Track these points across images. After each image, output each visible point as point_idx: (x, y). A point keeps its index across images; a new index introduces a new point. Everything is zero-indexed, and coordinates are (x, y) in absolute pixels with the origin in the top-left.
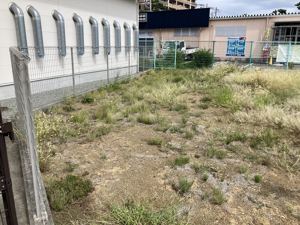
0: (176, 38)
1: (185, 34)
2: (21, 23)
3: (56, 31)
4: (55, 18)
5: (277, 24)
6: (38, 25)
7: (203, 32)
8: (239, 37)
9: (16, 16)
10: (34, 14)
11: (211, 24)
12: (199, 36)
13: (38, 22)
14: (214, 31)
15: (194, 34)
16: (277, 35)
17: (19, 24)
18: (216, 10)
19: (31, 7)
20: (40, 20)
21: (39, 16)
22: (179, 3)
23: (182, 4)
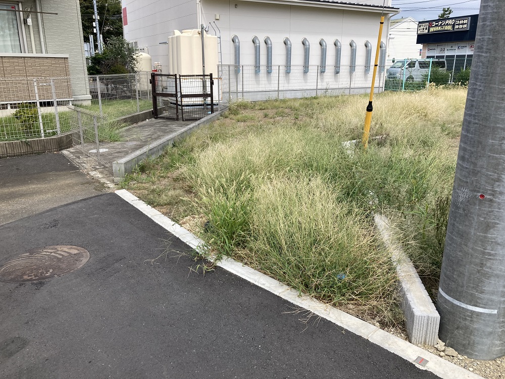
2: (258, 50)
4: (285, 44)
6: (270, 50)
9: (255, 45)
10: (268, 43)
13: (270, 48)
17: (256, 50)
19: (268, 37)
21: (271, 44)
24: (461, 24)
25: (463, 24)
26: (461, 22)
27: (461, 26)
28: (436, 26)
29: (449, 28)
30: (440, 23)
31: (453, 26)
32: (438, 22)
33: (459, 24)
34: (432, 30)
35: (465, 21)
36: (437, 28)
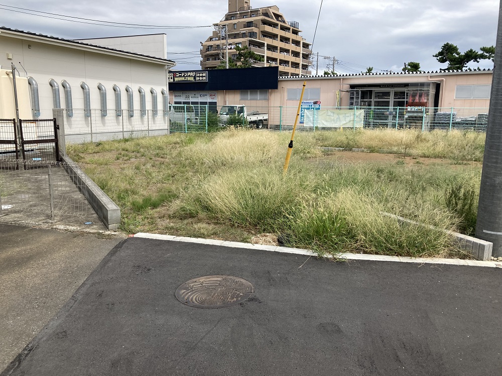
0: (243, 101)
1: (254, 97)
2: (57, 93)
3: (83, 97)
4: (83, 87)
5: (352, 86)
6: (69, 94)
7: (273, 95)
8: (313, 101)
9: (54, 88)
10: (67, 86)
11: (280, 85)
12: (268, 100)
13: (69, 92)
14: (286, 94)
15: (263, 96)
16: (352, 98)
17: (55, 93)
18: (334, 60)
19: (65, 81)
20: (71, 91)
21: (70, 88)
22: (283, 50)
23: (287, 51)
24: (201, 77)
25: (202, 77)
26: (201, 75)
27: (201, 78)
28: (181, 76)
29: (192, 79)
30: (183, 74)
31: (195, 78)
32: (181, 73)
33: (199, 77)
34: (176, 79)
35: (204, 75)
36: (181, 78)
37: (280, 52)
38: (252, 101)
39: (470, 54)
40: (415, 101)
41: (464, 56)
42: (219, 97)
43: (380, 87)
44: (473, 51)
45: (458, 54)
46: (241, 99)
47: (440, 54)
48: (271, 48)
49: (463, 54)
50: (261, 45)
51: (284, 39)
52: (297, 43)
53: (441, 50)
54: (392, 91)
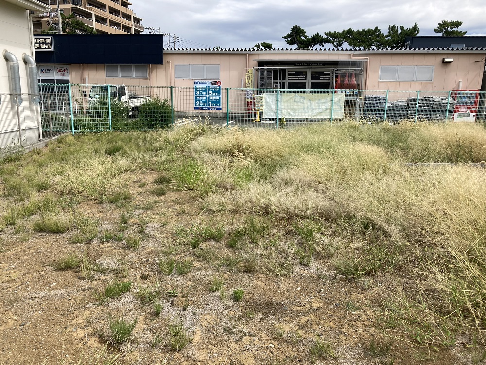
0: (111, 80)
1: (126, 74)
5: (261, 64)
7: (155, 72)
8: (211, 81)
11: (166, 59)
12: (149, 78)
14: (173, 71)
15: (140, 74)
16: (262, 79)
18: (175, 37)
22: (113, 24)
23: (118, 25)
24: (43, 43)
25: (45, 44)
27: (43, 46)
33: (40, 44)
35: (48, 41)
37: (110, 25)
38: (125, 80)
39: (317, 37)
40: (345, 82)
41: (311, 39)
42: (74, 73)
43: (295, 65)
44: (319, 35)
45: (306, 37)
46: (108, 77)
47: (289, 36)
48: (100, 20)
49: (310, 37)
50: (88, 15)
51: (113, 11)
52: (127, 17)
53: (289, 32)
54: (309, 70)
